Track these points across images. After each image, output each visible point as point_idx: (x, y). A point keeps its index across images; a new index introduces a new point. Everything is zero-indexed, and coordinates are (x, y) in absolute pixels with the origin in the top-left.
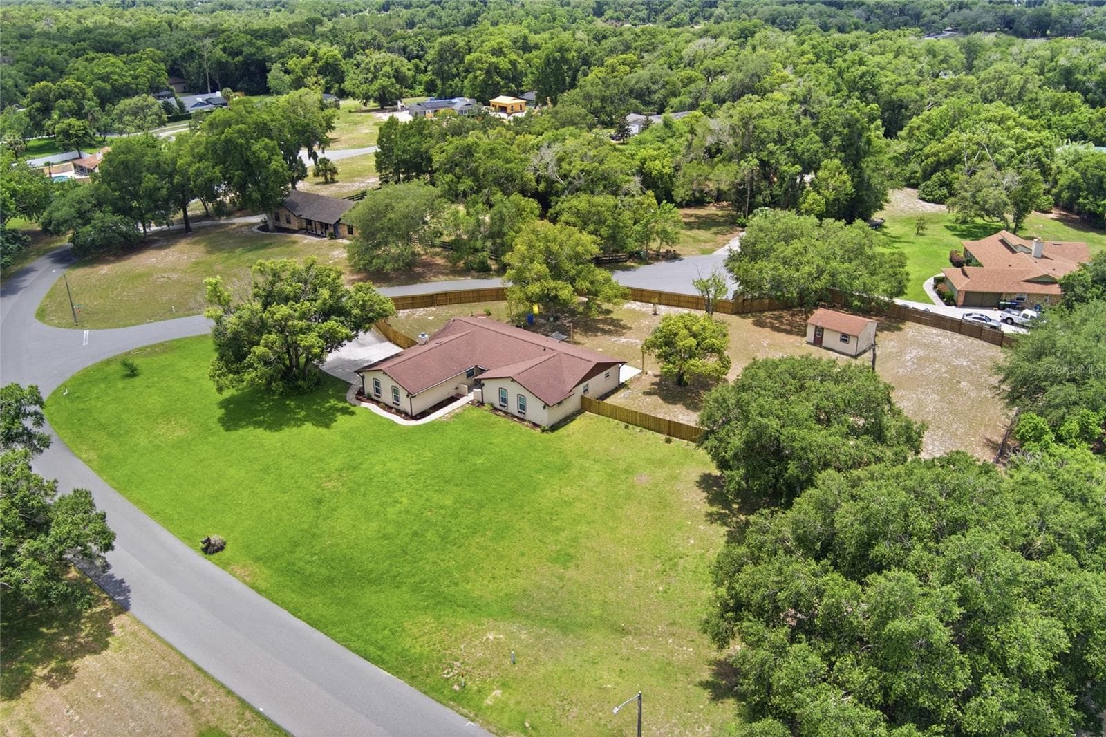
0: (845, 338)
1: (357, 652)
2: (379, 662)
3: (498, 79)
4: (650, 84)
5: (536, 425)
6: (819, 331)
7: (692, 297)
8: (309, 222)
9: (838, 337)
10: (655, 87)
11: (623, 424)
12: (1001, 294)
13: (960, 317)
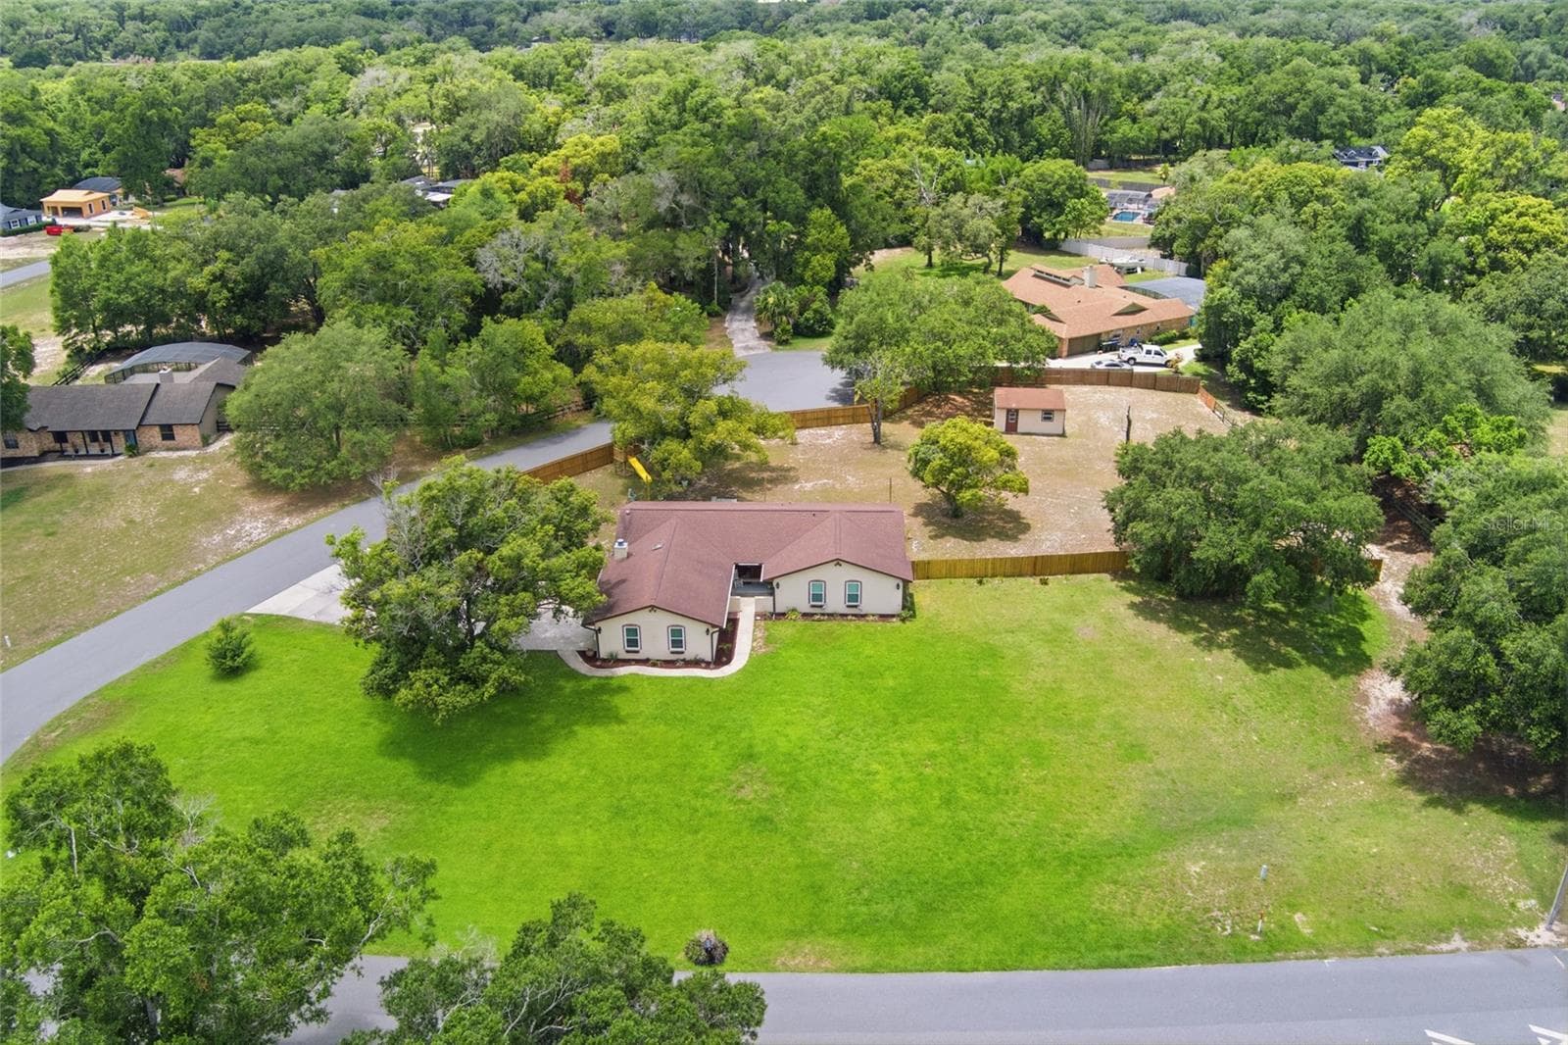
0: (1048, 415)
1: (1102, 966)
2: (1147, 961)
3: (33, 164)
4: (327, 145)
5: (884, 617)
6: (1012, 414)
7: (822, 411)
8: (61, 437)
9: (1039, 415)
10: (336, 148)
11: (973, 581)
12: (1099, 335)
13: (1088, 367)
